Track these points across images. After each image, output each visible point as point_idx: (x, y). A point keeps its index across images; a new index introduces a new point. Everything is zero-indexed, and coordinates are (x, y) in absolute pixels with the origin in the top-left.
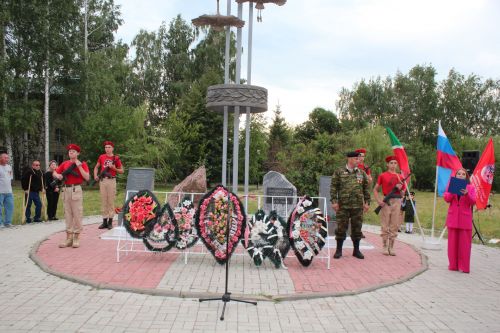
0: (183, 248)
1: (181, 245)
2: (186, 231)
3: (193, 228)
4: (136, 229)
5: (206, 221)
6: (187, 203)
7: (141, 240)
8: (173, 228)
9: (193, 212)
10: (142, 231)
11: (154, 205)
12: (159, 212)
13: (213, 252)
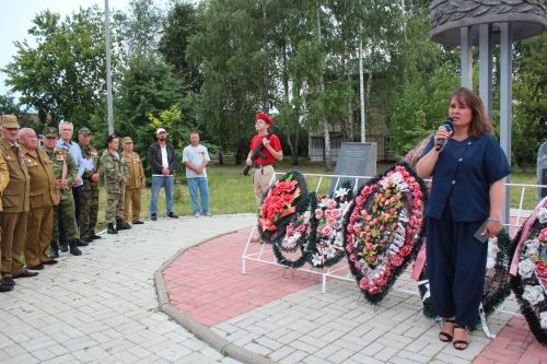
0: (318, 266)
1: (317, 260)
2: (326, 238)
3: (340, 235)
4: (264, 228)
5: (358, 225)
6: (342, 192)
7: (271, 246)
8: (309, 232)
9: (346, 207)
10: (273, 232)
11: (297, 194)
12: (301, 205)
13: (359, 279)
